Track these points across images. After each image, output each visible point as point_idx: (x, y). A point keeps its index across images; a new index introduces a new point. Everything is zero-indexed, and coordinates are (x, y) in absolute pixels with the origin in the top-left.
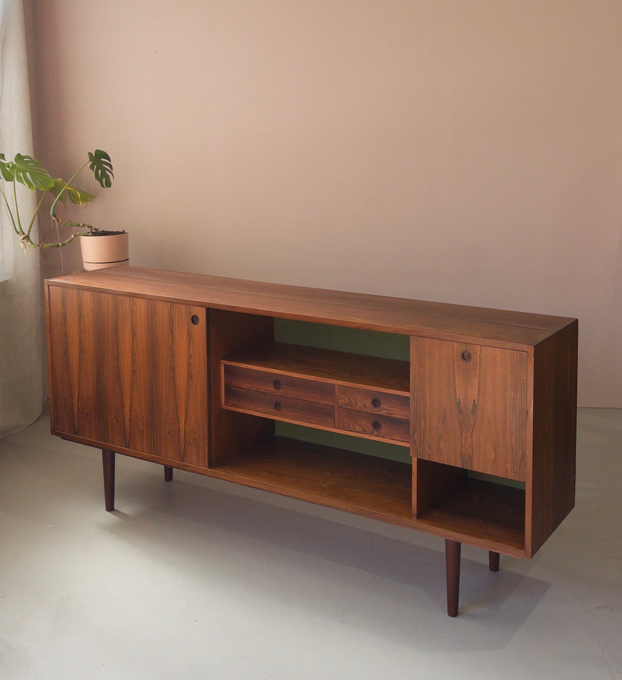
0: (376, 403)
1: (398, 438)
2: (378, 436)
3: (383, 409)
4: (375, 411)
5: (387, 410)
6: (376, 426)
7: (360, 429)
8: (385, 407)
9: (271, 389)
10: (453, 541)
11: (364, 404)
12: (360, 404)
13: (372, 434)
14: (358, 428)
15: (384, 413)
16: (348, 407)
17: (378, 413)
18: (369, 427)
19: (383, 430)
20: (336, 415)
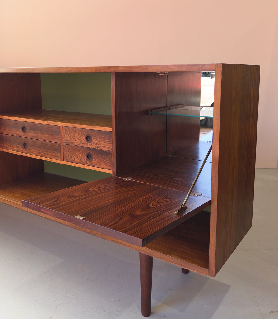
0: (88, 138)
1: (105, 167)
2: (90, 165)
3: (94, 143)
4: (88, 145)
5: (96, 143)
6: (89, 157)
7: (78, 161)
8: (95, 142)
9: (20, 133)
10: (146, 255)
11: (80, 140)
12: (77, 140)
13: (86, 164)
14: (77, 160)
15: (94, 146)
16: (70, 143)
17: (90, 147)
18: (84, 158)
19: (94, 160)
20: (62, 150)
